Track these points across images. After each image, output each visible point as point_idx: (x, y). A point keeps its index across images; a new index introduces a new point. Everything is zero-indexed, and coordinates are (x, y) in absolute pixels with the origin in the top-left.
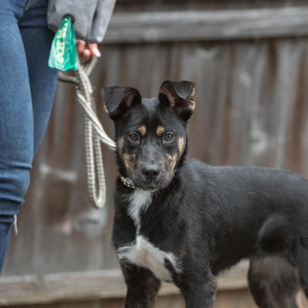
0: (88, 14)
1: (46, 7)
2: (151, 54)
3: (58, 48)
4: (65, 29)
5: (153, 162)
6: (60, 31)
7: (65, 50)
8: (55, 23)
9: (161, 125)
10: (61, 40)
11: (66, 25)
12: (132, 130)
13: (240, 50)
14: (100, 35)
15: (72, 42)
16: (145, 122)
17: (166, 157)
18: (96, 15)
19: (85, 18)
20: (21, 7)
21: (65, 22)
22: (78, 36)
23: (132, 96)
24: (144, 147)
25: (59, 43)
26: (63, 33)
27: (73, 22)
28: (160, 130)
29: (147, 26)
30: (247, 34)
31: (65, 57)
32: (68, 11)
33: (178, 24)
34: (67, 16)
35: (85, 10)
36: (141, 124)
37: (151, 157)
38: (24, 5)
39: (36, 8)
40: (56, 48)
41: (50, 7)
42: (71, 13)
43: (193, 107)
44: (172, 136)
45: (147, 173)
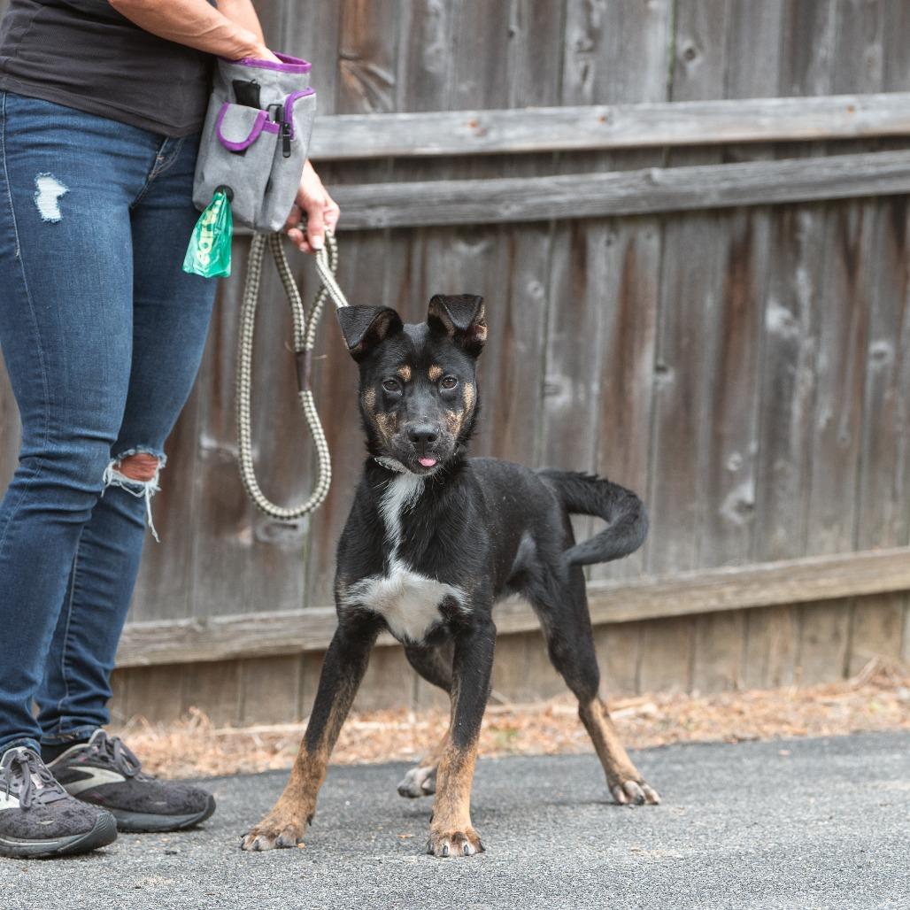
0: (255, 187)
1: (192, 174)
2: (379, 249)
3: (203, 241)
4: (216, 210)
5: (426, 421)
6: (208, 213)
7: (213, 244)
8: (202, 200)
9: (437, 364)
10: (209, 228)
11: (219, 203)
12: (388, 373)
14: (278, 220)
15: (226, 231)
16: (409, 360)
17: (446, 415)
18: (269, 187)
19: (250, 192)
20: (141, 174)
21: (218, 198)
22: (236, 220)
23: (387, 320)
24: (409, 400)
25: (204, 232)
26: (211, 217)
27: (230, 198)
28: (435, 371)
29: (371, 204)
31: (212, 255)
32: (223, 181)
33: (424, 200)
34: (220, 189)
35: (249, 179)
36: (402, 364)
37: (422, 412)
38: (146, 171)
40: (199, 240)
41: (198, 175)
42: (228, 184)
43: (483, 336)
44: (455, 380)
45: (416, 438)
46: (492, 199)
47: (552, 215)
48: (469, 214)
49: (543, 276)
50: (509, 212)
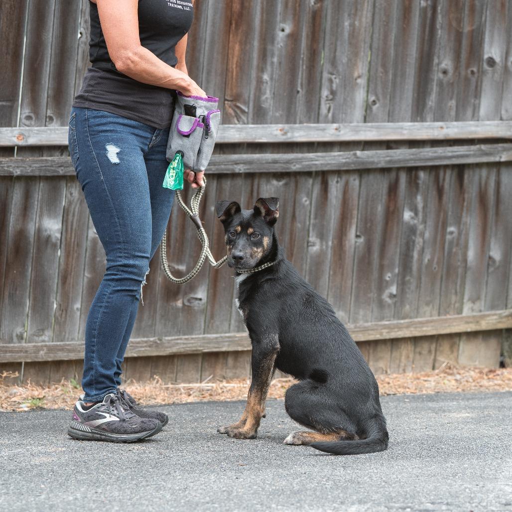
0: (193, 151)
1: (166, 145)
2: (239, 182)
3: (171, 174)
4: (177, 161)
6: (173, 163)
7: (176, 176)
8: (170, 157)
9: (252, 227)
10: (173, 169)
11: (178, 158)
12: (232, 230)
13: (302, 180)
14: (203, 166)
15: (181, 170)
16: (241, 224)
17: (252, 250)
18: (199, 152)
19: (192, 154)
20: (146, 144)
21: (177, 156)
22: (186, 166)
23: (235, 207)
25: (172, 171)
26: (174, 164)
27: (183, 156)
28: (250, 230)
29: (237, 163)
30: (307, 170)
31: (175, 181)
32: (179, 149)
33: (259, 161)
34: (178, 152)
35: (191, 148)
36: (238, 225)
37: (240, 247)
38: (148, 143)
39: (158, 146)
40: (169, 174)
41: (168, 146)
42: (181, 150)
43: (277, 216)
44: (259, 235)
45: (235, 257)
46: (288, 162)
47: (314, 169)
48: (278, 168)
49: (309, 195)
50: (295, 168)
